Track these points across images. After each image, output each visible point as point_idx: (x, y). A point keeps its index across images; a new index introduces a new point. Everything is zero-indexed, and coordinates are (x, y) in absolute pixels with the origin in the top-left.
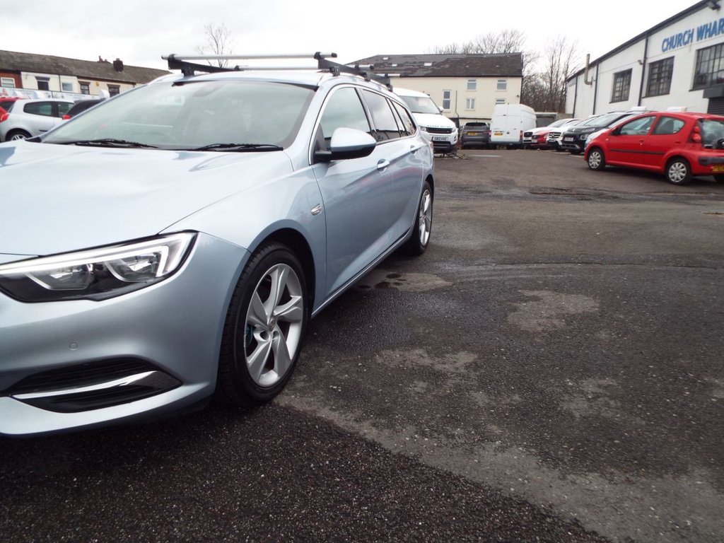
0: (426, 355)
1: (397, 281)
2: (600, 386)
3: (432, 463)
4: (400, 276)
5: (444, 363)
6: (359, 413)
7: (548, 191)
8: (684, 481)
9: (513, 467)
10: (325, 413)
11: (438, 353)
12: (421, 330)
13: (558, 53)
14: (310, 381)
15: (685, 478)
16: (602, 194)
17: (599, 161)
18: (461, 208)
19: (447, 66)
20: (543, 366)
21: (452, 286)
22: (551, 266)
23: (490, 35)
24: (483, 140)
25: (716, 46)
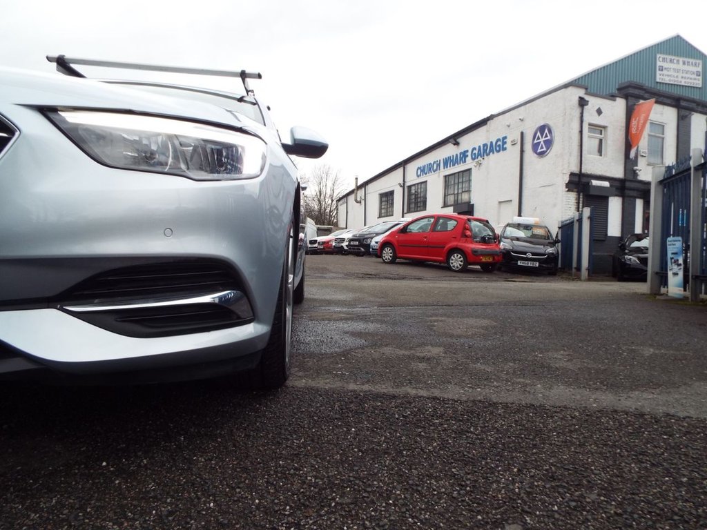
13: (324, 180)
17: (392, 254)
25: (459, 173)
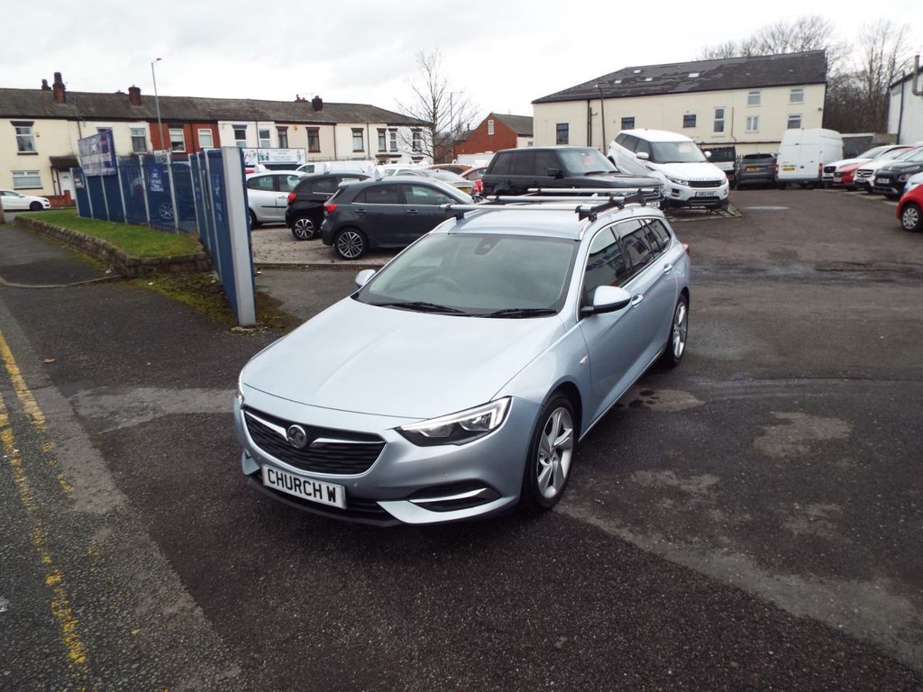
0: (674, 476)
1: (650, 399)
2: (824, 511)
3: (674, 559)
4: (652, 393)
5: (689, 484)
6: (619, 521)
7: (841, 266)
8: (866, 586)
9: (733, 566)
10: (593, 520)
11: (685, 474)
12: (671, 453)
13: (879, 44)
14: (579, 495)
15: (867, 583)
16: (911, 270)
17: (916, 219)
18: (725, 300)
19: (720, 75)
20: (776, 491)
21: (704, 406)
22: (814, 381)
23: (780, 26)
24: (768, 177)
